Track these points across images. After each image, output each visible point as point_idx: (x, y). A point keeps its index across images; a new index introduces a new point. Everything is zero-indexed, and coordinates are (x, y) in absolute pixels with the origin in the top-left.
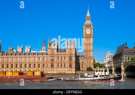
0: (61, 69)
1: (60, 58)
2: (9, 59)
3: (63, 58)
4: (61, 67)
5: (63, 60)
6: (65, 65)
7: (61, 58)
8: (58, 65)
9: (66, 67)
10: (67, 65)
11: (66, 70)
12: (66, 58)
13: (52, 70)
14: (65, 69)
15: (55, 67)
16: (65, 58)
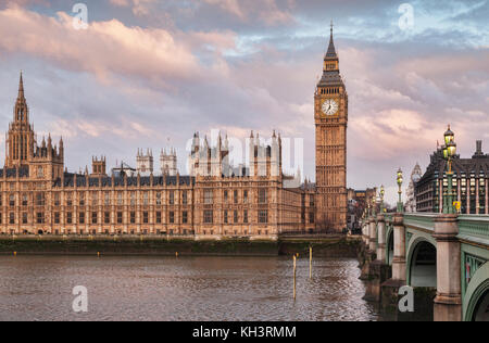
0: (235, 227)
1: (231, 194)
2: (75, 196)
3: (240, 194)
4: (236, 219)
5: (240, 200)
6: (246, 214)
7: (236, 193)
8: (226, 214)
9: (249, 220)
10: (253, 215)
11: (250, 229)
12: (249, 193)
13: (208, 230)
14: (245, 227)
15: (216, 221)
16: (246, 195)
